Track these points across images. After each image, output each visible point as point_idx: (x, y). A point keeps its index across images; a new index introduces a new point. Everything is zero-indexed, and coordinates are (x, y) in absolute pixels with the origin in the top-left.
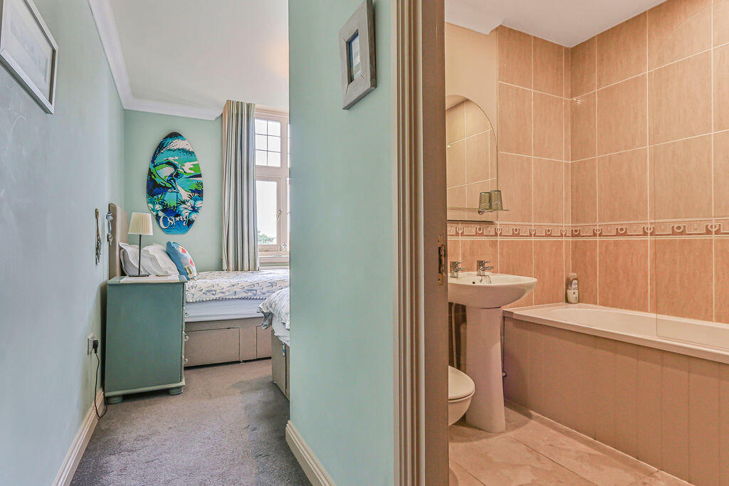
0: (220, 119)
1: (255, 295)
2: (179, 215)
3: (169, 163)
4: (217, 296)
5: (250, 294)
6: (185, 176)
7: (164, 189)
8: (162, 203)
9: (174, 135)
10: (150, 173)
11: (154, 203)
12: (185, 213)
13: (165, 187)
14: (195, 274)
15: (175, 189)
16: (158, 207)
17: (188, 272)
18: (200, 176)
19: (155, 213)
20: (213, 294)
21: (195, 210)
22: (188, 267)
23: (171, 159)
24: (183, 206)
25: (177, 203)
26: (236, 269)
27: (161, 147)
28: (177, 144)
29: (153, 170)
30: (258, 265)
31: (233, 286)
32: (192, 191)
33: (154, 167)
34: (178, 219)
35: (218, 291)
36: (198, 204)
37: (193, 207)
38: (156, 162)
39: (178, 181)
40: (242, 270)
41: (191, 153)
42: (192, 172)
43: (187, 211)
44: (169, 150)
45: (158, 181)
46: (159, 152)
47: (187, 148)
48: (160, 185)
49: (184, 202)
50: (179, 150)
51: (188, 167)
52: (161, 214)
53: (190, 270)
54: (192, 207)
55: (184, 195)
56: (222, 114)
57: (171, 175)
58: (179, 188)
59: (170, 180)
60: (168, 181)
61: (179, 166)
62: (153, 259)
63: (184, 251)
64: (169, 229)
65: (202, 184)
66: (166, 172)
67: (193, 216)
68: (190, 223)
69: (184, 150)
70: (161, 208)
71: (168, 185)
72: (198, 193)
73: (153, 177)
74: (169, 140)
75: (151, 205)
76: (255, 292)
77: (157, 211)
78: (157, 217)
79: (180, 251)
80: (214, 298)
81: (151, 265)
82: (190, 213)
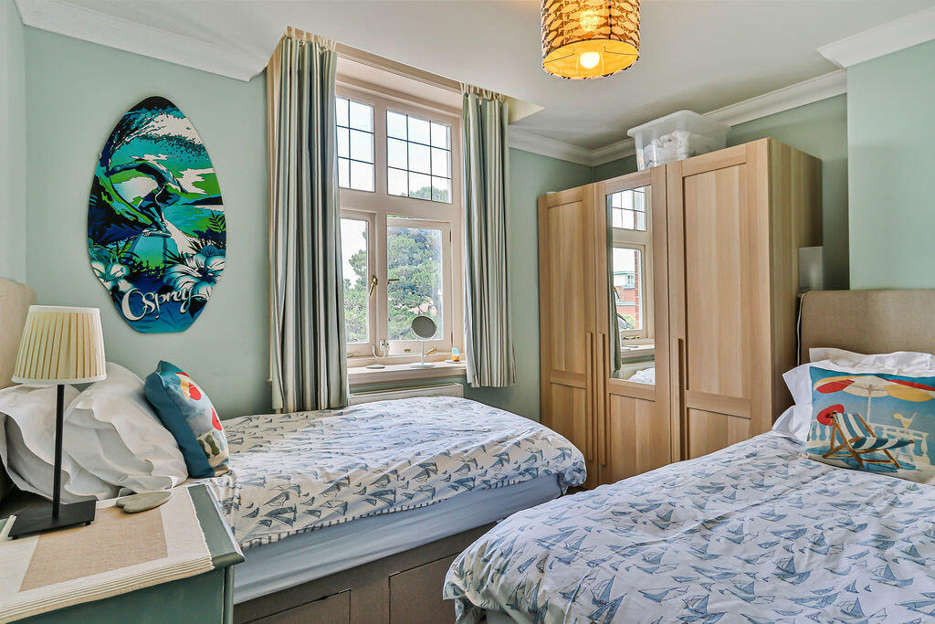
0: (260, 82)
1: (391, 504)
2: (170, 289)
3: (146, 169)
4: (298, 526)
5: (380, 504)
6: (183, 199)
7: (132, 228)
8: (127, 261)
9: (158, 104)
10: (97, 188)
11: (107, 261)
12: (184, 284)
13: (136, 222)
14: (225, 451)
15: (159, 228)
16: (118, 270)
17: (208, 449)
18: (218, 201)
19: (109, 285)
20: (289, 522)
21: (207, 277)
22: (209, 439)
23: (150, 159)
24: (180, 267)
25: (166, 262)
26: (301, 407)
27: (123, 129)
28: (164, 125)
29: (104, 181)
30: (349, 396)
31: (338, 486)
32: (200, 235)
33: (108, 174)
34: (166, 297)
35: (301, 509)
36: (215, 263)
37: (203, 271)
38: (113, 163)
39: (167, 211)
40: (316, 406)
41: (199, 149)
42: (200, 191)
43: (188, 278)
44: (145, 137)
45: (118, 207)
46: (120, 140)
47: (189, 135)
48: (121, 219)
49: (181, 260)
50: (169, 138)
51: (189, 180)
52: (125, 286)
53: (212, 444)
54: (200, 271)
55: (182, 243)
56: (265, 71)
57: (150, 196)
58: (170, 227)
59: (147, 208)
60: (143, 210)
61: (169, 176)
62: (107, 432)
63: (195, 394)
64: (145, 323)
65: (223, 219)
66: (136, 188)
67: (204, 291)
68: (196, 306)
69: (180, 141)
70: (125, 271)
71: (143, 219)
72: (213, 239)
73: (105, 198)
74: (144, 115)
75: (100, 266)
76: (391, 497)
77: (116, 280)
78: (116, 295)
79: (185, 394)
80: (292, 530)
81: (101, 452)
82: (196, 284)
